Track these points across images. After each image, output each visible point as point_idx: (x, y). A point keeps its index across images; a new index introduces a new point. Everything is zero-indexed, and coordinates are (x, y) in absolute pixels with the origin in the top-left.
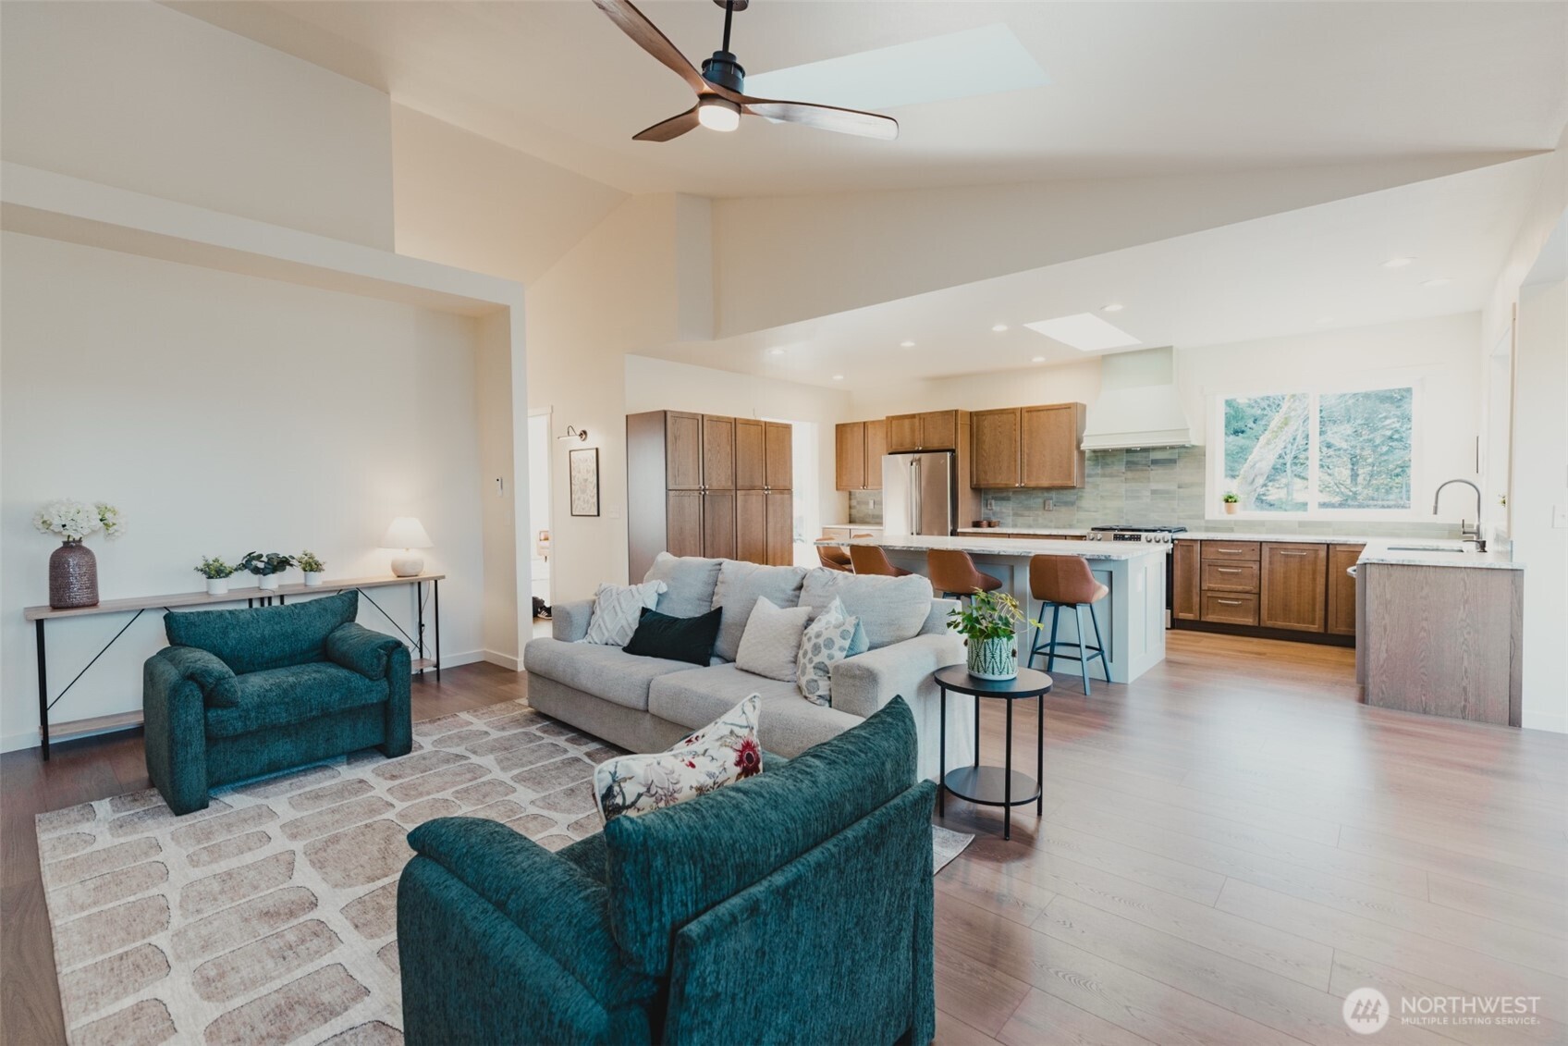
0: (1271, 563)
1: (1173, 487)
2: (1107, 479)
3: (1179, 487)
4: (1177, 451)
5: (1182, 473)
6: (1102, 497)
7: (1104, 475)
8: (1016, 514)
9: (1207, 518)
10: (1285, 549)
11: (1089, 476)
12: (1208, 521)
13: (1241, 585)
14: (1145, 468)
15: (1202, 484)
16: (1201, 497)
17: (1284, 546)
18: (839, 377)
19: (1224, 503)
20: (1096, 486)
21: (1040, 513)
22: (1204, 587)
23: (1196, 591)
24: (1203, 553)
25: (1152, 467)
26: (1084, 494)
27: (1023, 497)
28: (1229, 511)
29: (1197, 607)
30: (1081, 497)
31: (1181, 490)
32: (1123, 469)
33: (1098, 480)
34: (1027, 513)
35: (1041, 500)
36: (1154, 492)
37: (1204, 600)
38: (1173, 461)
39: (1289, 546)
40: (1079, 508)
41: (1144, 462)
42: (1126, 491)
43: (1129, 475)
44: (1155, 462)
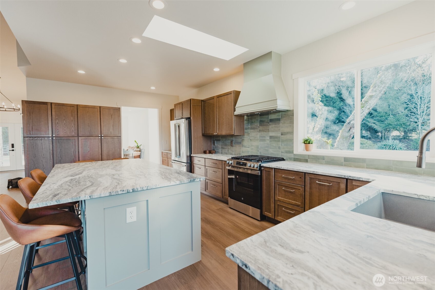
0: (311, 188)
1: (279, 135)
2: (252, 130)
3: (282, 135)
4: (281, 113)
5: (283, 126)
6: (251, 140)
7: (251, 129)
8: (222, 148)
9: (295, 153)
10: (320, 180)
11: (246, 129)
12: (294, 155)
13: (294, 200)
14: (267, 124)
15: (292, 133)
16: (292, 140)
17: (318, 177)
18: (153, 88)
19: (303, 144)
20: (248, 134)
21: (229, 147)
22: (276, 199)
23: (272, 200)
24: (276, 176)
25: (270, 123)
26: (244, 138)
27: (224, 139)
28: (307, 149)
29: (273, 210)
30: (243, 139)
31: (283, 136)
32: (258, 124)
33: (249, 131)
34: (225, 147)
35: (229, 141)
36: (271, 137)
37: (276, 207)
38: (279, 120)
39: (322, 178)
40: (243, 146)
41: (267, 121)
42: (260, 137)
43: (261, 128)
44: (271, 120)
